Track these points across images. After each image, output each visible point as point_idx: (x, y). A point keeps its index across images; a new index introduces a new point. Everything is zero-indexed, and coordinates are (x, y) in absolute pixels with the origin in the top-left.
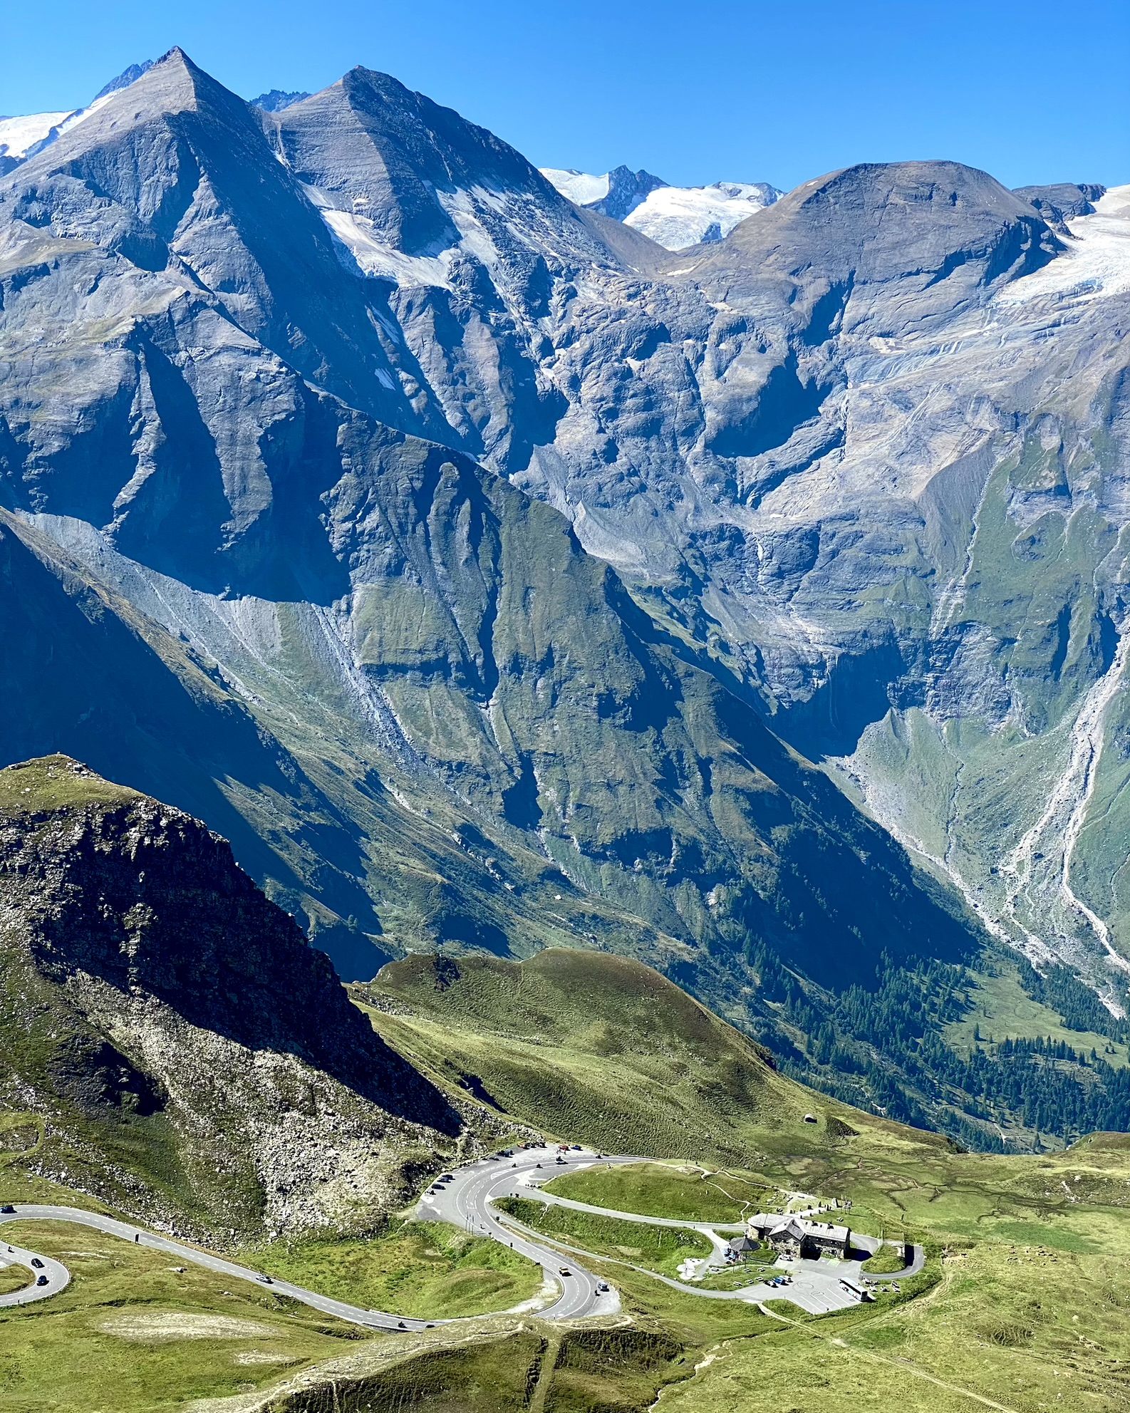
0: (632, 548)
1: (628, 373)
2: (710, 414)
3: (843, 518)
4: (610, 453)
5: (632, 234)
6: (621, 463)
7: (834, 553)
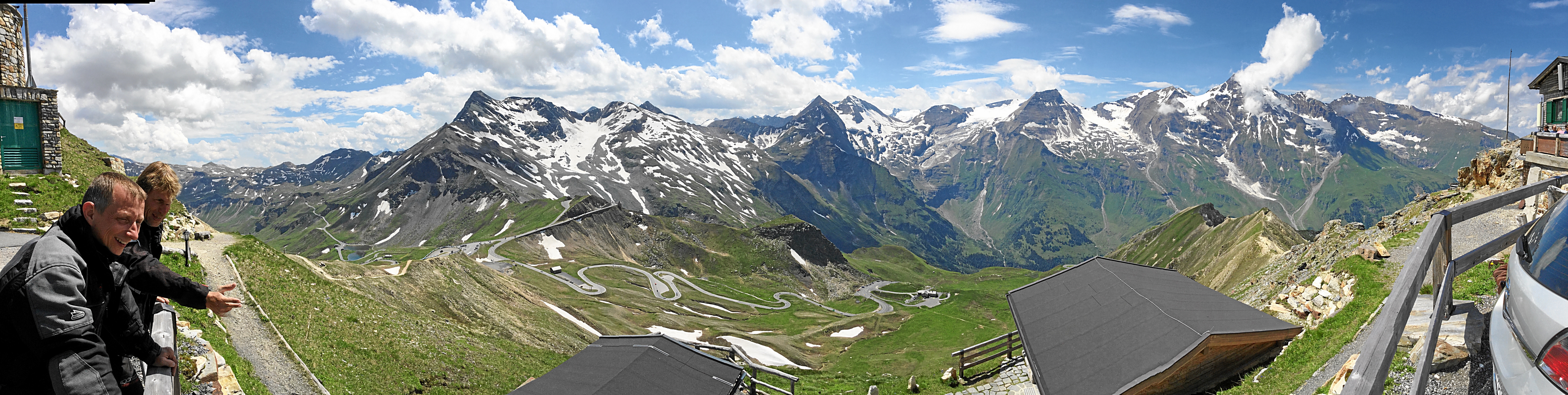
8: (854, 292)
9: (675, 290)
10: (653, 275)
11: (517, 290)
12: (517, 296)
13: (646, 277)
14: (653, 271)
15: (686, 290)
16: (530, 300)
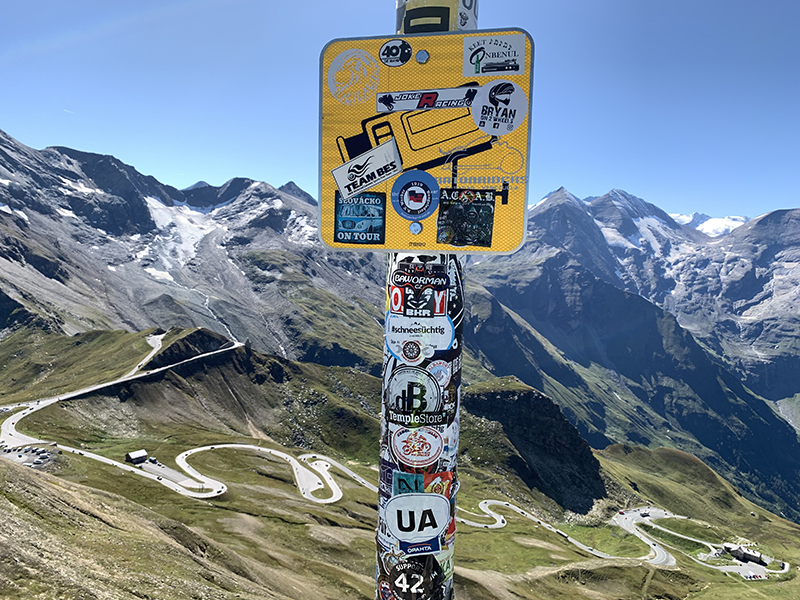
0: (696, 326)
1: (696, 273)
2: (724, 285)
3: (772, 319)
4: (689, 297)
5: (699, 233)
6: (693, 300)
7: (769, 330)
8: (609, 517)
9: (333, 485)
10: (299, 461)
11: (86, 506)
12: (87, 518)
13: (288, 464)
14: (298, 454)
15: (349, 485)
16: (111, 521)
